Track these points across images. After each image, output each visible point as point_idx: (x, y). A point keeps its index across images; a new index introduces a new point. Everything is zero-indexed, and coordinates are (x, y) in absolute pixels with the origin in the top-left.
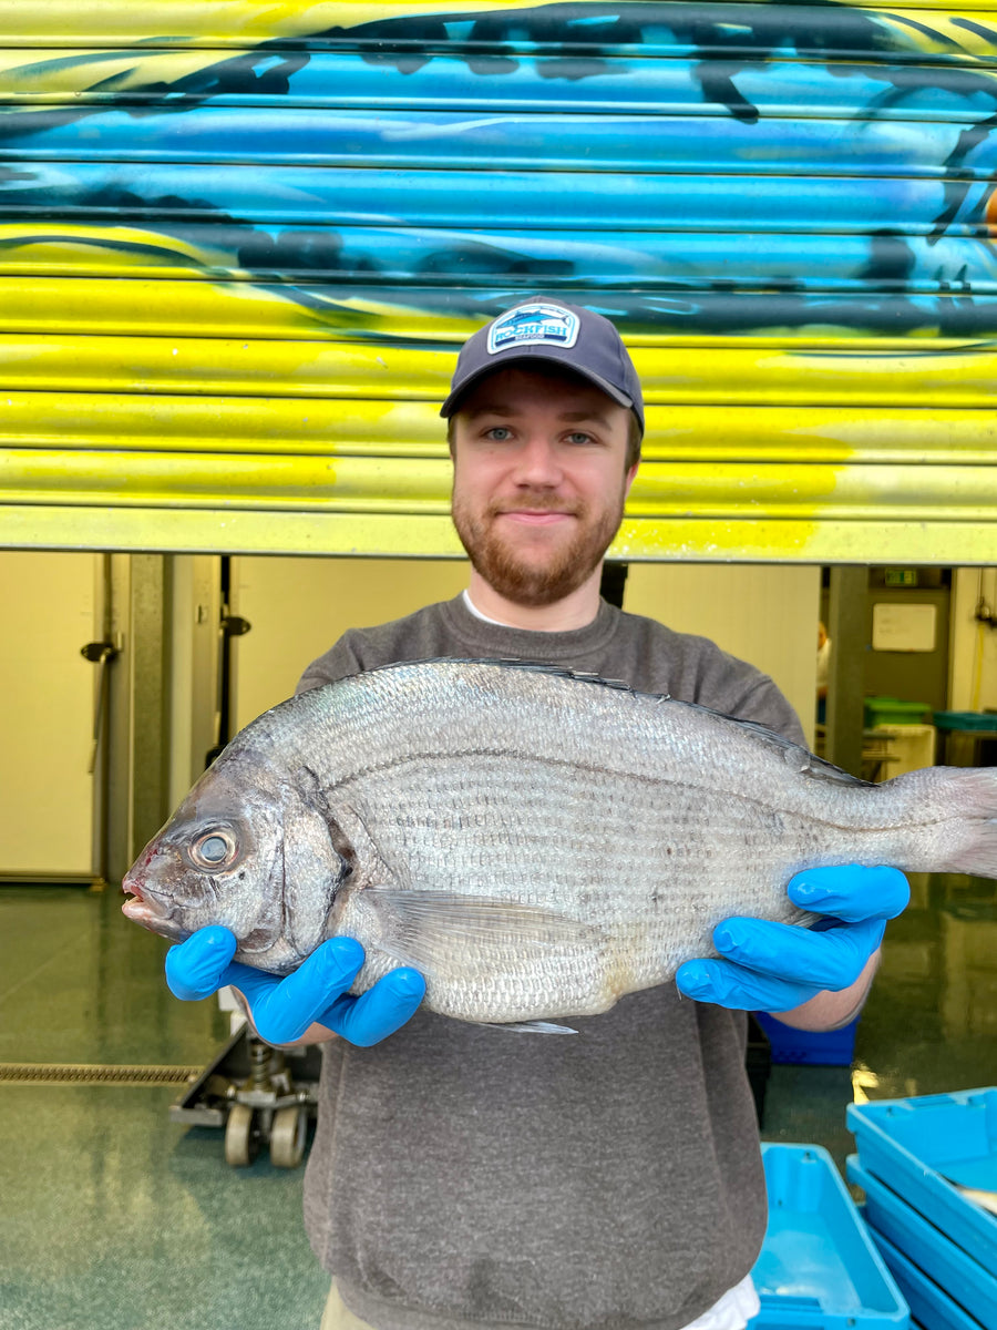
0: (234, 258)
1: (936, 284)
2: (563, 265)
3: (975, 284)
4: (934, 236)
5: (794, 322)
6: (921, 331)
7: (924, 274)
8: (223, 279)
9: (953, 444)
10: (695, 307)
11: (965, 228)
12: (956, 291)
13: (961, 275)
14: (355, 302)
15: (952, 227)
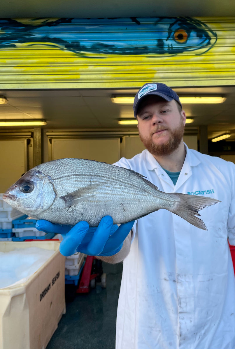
0: (64, 46)
1: (167, 47)
2: (113, 46)
3: (173, 46)
4: (167, 40)
5: (147, 53)
6: (165, 53)
7: (166, 46)
8: (62, 49)
9: (172, 70)
10: (132, 51)
11: (171, 38)
12: (170, 48)
13: (172, 45)
14: (82, 52)
15: (169, 39)
